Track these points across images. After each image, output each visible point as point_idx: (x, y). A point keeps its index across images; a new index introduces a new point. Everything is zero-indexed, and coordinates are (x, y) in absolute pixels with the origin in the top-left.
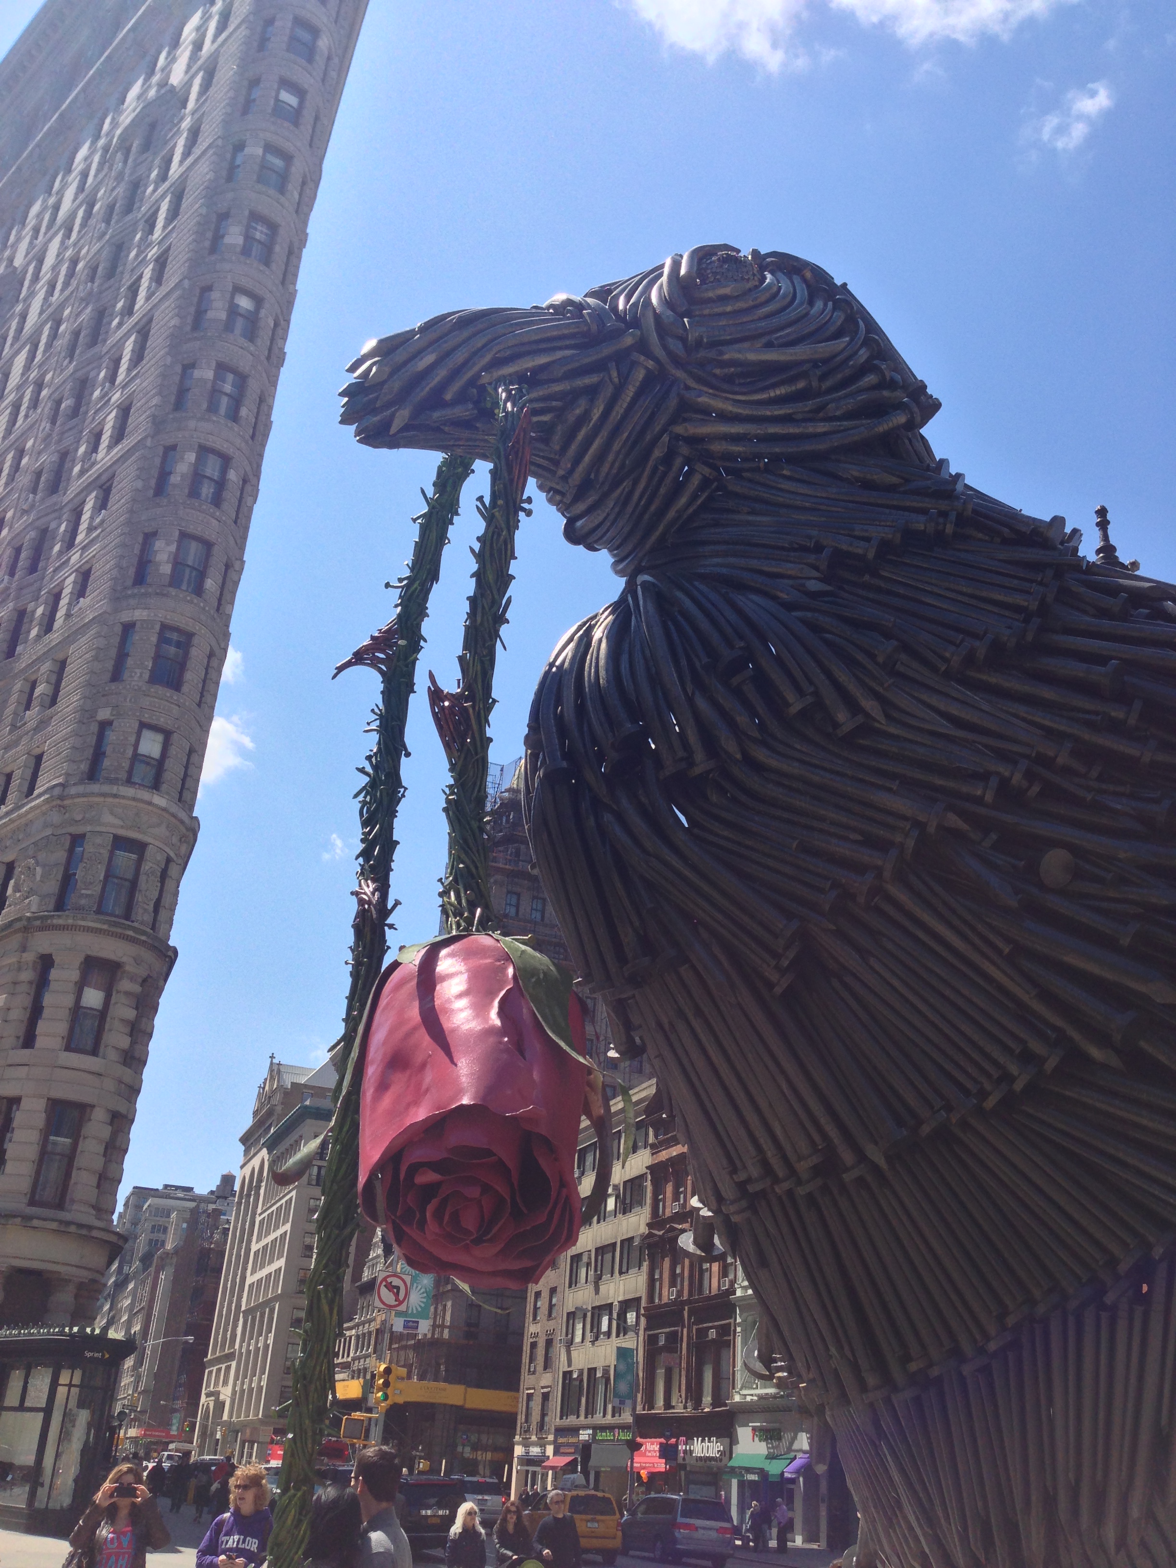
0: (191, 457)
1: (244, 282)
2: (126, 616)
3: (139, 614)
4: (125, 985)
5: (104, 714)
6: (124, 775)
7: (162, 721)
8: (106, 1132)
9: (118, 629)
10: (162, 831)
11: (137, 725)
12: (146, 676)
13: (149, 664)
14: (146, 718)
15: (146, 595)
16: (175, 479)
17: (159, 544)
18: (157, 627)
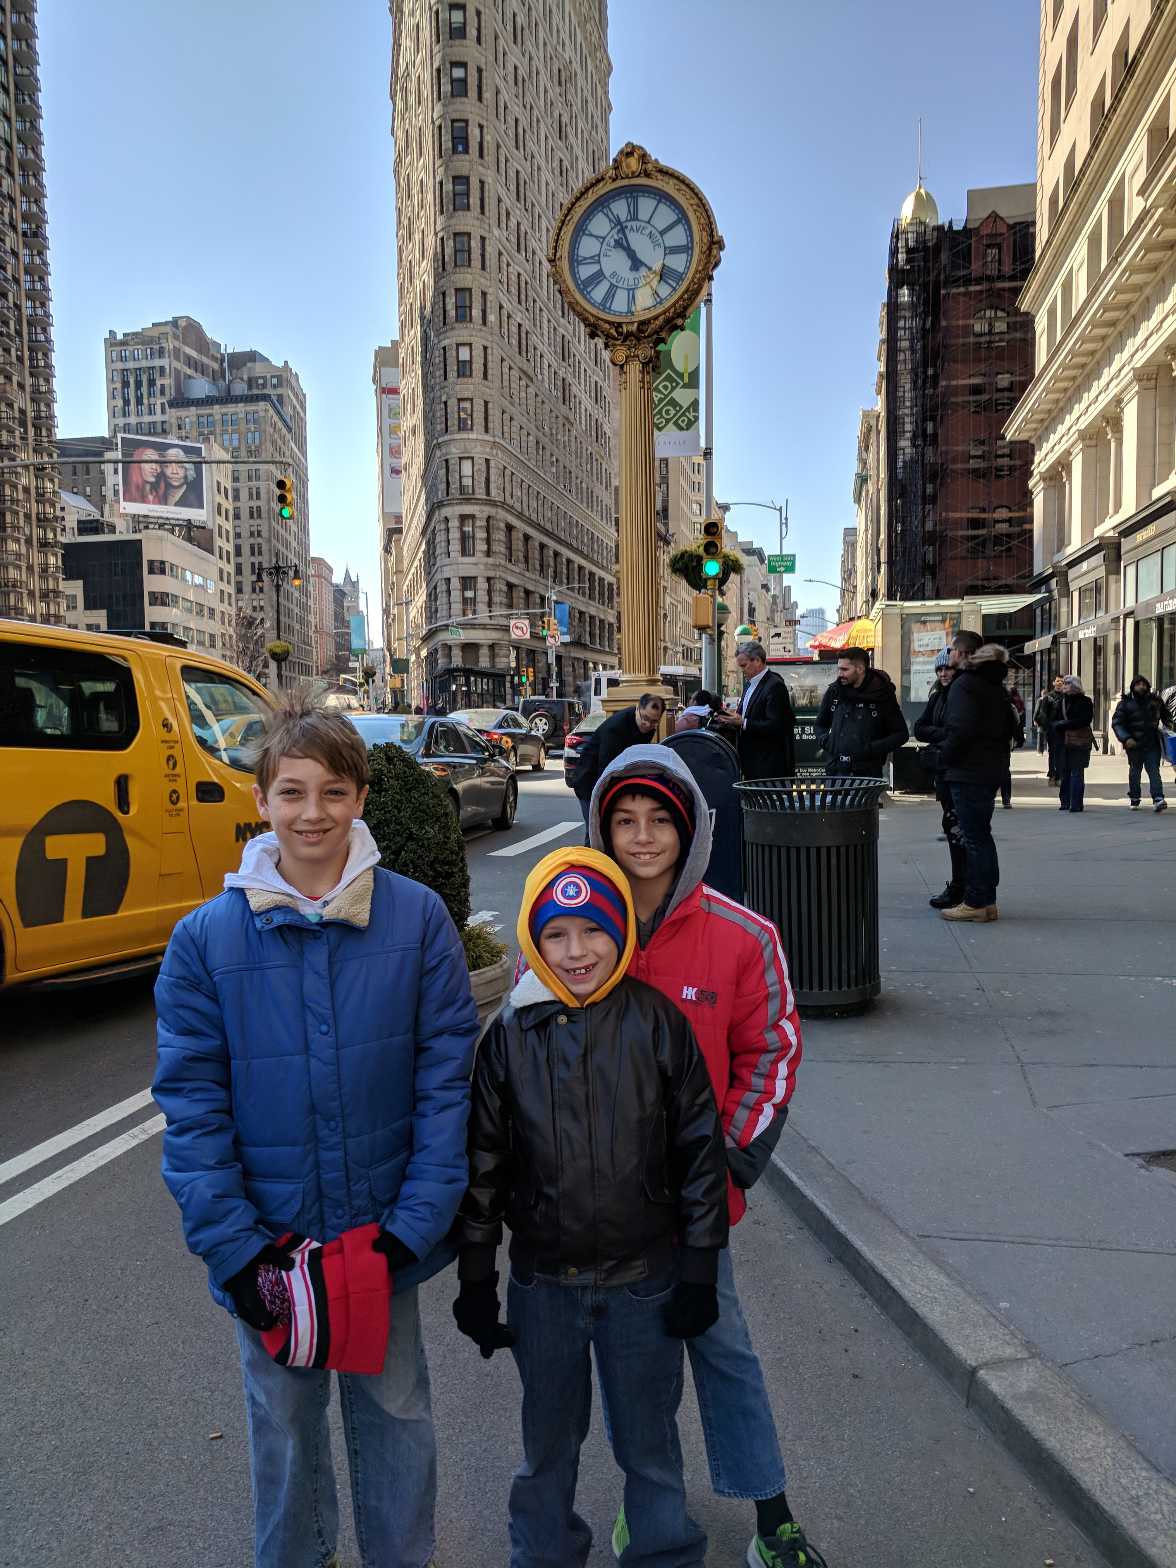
0: (451, 243)
1: (455, 117)
2: (442, 344)
3: (446, 342)
4: (478, 523)
5: (444, 398)
6: (456, 428)
7: (466, 396)
8: (486, 586)
9: (442, 351)
10: (479, 449)
11: (456, 401)
12: (455, 375)
13: (455, 368)
14: (459, 396)
15: (446, 331)
16: (447, 258)
17: (447, 300)
18: (455, 347)
